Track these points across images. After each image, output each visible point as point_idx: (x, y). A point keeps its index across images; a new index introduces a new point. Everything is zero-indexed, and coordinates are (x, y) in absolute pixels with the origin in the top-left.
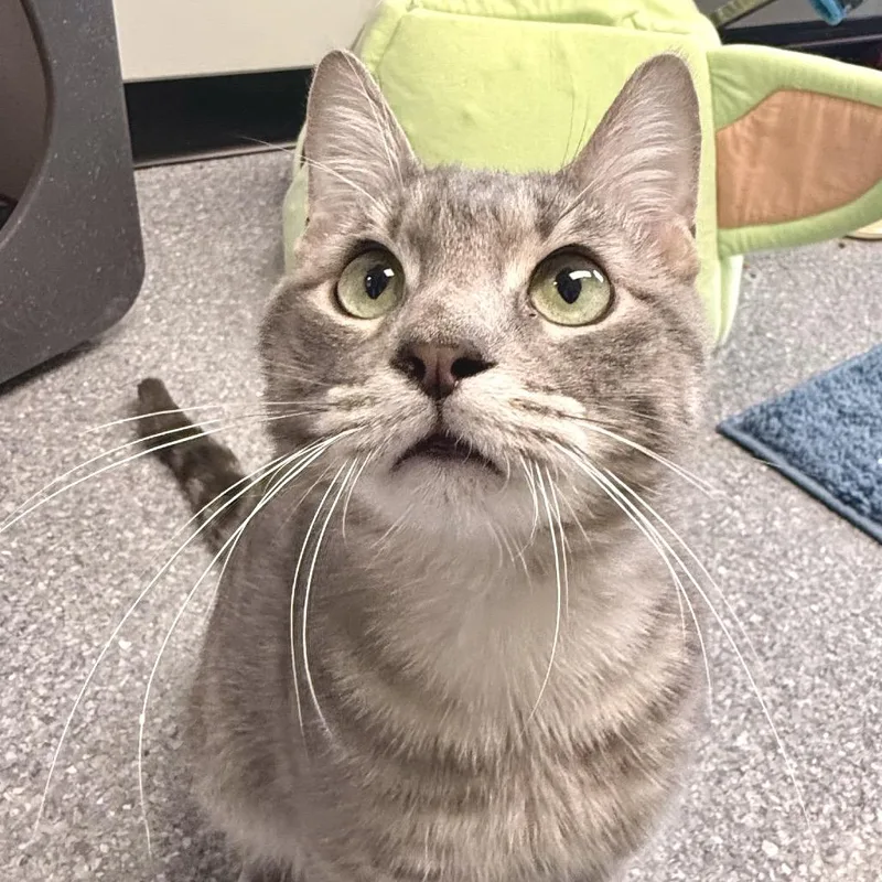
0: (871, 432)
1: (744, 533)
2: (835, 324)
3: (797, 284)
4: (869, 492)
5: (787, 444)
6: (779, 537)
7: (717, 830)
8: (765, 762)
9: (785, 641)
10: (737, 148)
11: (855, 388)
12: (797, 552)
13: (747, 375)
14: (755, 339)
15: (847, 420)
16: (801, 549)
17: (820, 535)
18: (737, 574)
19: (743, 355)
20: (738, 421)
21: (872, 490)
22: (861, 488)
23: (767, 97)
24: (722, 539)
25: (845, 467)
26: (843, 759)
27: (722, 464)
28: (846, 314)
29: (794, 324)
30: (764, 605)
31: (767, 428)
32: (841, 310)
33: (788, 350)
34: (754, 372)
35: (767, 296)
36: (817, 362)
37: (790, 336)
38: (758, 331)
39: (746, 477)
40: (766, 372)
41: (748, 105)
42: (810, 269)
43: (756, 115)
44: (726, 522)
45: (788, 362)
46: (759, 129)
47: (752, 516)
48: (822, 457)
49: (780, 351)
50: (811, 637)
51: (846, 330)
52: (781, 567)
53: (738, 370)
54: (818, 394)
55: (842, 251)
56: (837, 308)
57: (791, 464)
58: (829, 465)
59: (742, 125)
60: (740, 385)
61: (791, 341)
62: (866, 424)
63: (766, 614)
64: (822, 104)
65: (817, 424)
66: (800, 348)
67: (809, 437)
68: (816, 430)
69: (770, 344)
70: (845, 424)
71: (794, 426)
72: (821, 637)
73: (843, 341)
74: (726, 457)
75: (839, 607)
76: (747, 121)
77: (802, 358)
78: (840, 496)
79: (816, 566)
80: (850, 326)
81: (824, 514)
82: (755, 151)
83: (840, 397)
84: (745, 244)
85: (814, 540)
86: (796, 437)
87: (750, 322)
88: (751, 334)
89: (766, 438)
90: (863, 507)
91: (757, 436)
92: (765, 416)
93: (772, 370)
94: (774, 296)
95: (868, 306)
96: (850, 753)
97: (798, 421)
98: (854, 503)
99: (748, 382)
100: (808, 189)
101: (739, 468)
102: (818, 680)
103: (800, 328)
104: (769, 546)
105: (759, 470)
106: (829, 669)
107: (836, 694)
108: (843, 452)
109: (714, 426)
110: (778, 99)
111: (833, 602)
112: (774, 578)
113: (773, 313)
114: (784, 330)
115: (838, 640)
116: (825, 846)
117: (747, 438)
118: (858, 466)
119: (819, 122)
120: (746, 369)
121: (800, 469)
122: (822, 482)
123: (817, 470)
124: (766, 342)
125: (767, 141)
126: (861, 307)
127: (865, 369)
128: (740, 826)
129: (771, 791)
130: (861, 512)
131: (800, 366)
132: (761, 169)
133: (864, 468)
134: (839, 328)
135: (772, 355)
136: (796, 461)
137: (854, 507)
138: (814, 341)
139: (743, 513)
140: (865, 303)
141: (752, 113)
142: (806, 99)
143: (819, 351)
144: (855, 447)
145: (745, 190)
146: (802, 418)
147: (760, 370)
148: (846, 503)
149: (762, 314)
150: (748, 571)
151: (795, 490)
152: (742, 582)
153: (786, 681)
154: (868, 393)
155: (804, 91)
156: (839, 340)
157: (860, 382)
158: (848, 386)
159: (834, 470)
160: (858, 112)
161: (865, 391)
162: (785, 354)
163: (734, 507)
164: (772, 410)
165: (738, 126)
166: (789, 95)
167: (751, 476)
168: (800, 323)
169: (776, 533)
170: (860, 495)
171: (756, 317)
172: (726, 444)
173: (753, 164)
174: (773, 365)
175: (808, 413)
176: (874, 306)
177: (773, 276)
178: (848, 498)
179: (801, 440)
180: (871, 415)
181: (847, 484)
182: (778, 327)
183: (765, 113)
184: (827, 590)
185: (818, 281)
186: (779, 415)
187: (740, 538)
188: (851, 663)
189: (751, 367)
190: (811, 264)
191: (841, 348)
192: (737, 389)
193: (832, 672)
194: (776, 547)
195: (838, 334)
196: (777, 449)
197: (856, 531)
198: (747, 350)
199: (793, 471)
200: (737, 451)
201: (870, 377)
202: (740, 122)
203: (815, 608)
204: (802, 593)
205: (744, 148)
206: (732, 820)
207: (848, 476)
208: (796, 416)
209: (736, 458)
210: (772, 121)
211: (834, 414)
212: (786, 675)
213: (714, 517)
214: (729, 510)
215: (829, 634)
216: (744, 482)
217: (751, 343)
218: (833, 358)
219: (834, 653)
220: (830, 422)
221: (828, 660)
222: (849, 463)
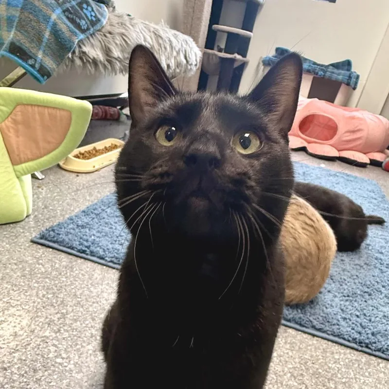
0: (89, 230)
1: (44, 271)
2: (76, 200)
3: (61, 190)
4: (88, 247)
5: (57, 239)
6: (58, 270)
7: (38, 362)
8: (57, 337)
9: (61, 300)
10: (9, 131)
11: (83, 218)
12: (65, 272)
13: (42, 222)
14: (45, 210)
15: (80, 228)
16: (66, 271)
17: (73, 265)
18: (42, 285)
19: (40, 216)
20: (38, 236)
21: (90, 246)
22: (86, 247)
23: (14, 108)
24: (35, 275)
25: (80, 242)
26: (85, 327)
27: (34, 252)
28: (81, 197)
29: (60, 203)
30: (54, 291)
31: (49, 235)
32: (78, 196)
33: (58, 211)
34: (45, 220)
35: (49, 195)
36: (70, 213)
37: (59, 207)
38: (46, 207)
39: (44, 254)
40: (50, 220)
41: (8, 113)
42: (66, 185)
43: (12, 116)
44: (37, 269)
45: (59, 215)
46: (15, 122)
47: (46, 266)
48: (71, 240)
49: (55, 212)
50: (72, 296)
51: (80, 202)
52: (59, 278)
53: (38, 221)
54: (69, 222)
55: (78, 178)
56: (77, 195)
57: (60, 245)
58: (74, 242)
59: (8, 121)
60: (40, 226)
61: (60, 208)
62: (87, 227)
63: (54, 293)
64: (36, 109)
65: (68, 231)
66: (63, 210)
67: (66, 235)
68: (68, 233)
69: (51, 211)
70: (80, 229)
71: (59, 233)
72: (75, 295)
73: (80, 205)
74: (35, 249)
75: (82, 284)
76: (10, 119)
77: (64, 213)
78: (79, 251)
79: (72, 275)
80: (82, 200)
81: (74, 258)
82: (17, 131)
83: (77, 221)
84: (25, 170)
85: (71, 267)
86: (61, 236)
87: (42, 205)
88: (43, 209)
89: (50, 239)
90: (87, 252)
91: (46, 239)
92: (48, 232)
93: (52, 219)
94: (52, 195)
95: (88, 193)
96: (88, 324)
97: (61, 231)
98: (84, 252)
99: (43, 224)
100: (42, 144)
101: (41, 252)
102: (75, 307)
103: (63, 204)
104: (54, 273)
105: (49, 251)
106: (79, 303)
107: (81, 309)
108: (79, 237)
109: (29, 240)
110: (18, 108)
111: (79, 283)
112: (57, 282)
113: (52, 201)
114: (57, 205)
115: (81, 294)
116: (79, 353)
117: (42, 241)
118: (85, 240)
119: (37, 117)
120: (42, 220)
121: (64, 246)
122: (73, 248)
123: (70, 245)
124: (50, 210)
125: (20, 127)
126: (86, 194)
127: (86, 211)
128: (48, 358)
129: (59, 344)
130: (87, 254)
131: (63, 216)
132: (21, 139)
133: (87, 241)
134: (78, 201)
135: (52, 214)
136: (62, 244)
137: (85, 254)
138: (68, 207)
139: (43, 266)
140: (87, 192)
141: (11, 116)
142: (30, 108)
143: (70, 210)
144: (83, 235)
145: (18, 148)
146: (63, 230)
147: (47, 219)
148: (81, 253)
149: (47, 202)
150: (46, 282)
151: (63, 254)
152: (44, 286)
153: (63, 311)
154: (88, 218)
155: (28, 105)
156: (78, 205)
157: (85, 215)
158: (80, 218)
159: (76, 244)
160: (50, 110)
161: (86, 218)
162: (57, 213)
163: (39, 264)
164: (50, 229)
165: (6, 121)
166: (23, 107)
167: (46, 253)
168: (63, 202)
169: (57, 268)
170: (86, 249)
171: (45, 203)
172: (35, 245)
173: (18, 137)
174: (53, 217)
175: (65, 228)
176: (90, 193)
177: (51, 189)
178: (81, 251)
179: (63, 237)
180: (89, 225)
181: (81, 247)
182: (54, 205)
183: (16, 115)
184: (77, 281)
185: (69, 188)
186: (53, 230)
187: (42, 273)
188: (86, 299)
189: (44, 219)
190: (66, 183)
191: (79, 208)
192: (39, 227)
193: (80, 304)
194: (57, 273)
195: (78, 204)
196: (54, 242)
197: (87, 261)
198: (42, 214)
199: (61, 248)
200: (39, 246)
201: (88, 213)
202: (7, 119)
203: (73, 287)
204: (67, 284)
205: (11, 130)
206: (44, 357)
207: (81, 244)
208: (60, 230)
209: (39, 249)
210: (19, 118)
211: (76, 226)
212: (62, 309)
213: (31, 269)
214: (37, 266)
215: (78, 293)
216: (43, 256)
217: (44, 211)
218: (76, 211)
219: (80, 298)
220: (74, 229)
221: (78, 301)
222: (81, 240)
